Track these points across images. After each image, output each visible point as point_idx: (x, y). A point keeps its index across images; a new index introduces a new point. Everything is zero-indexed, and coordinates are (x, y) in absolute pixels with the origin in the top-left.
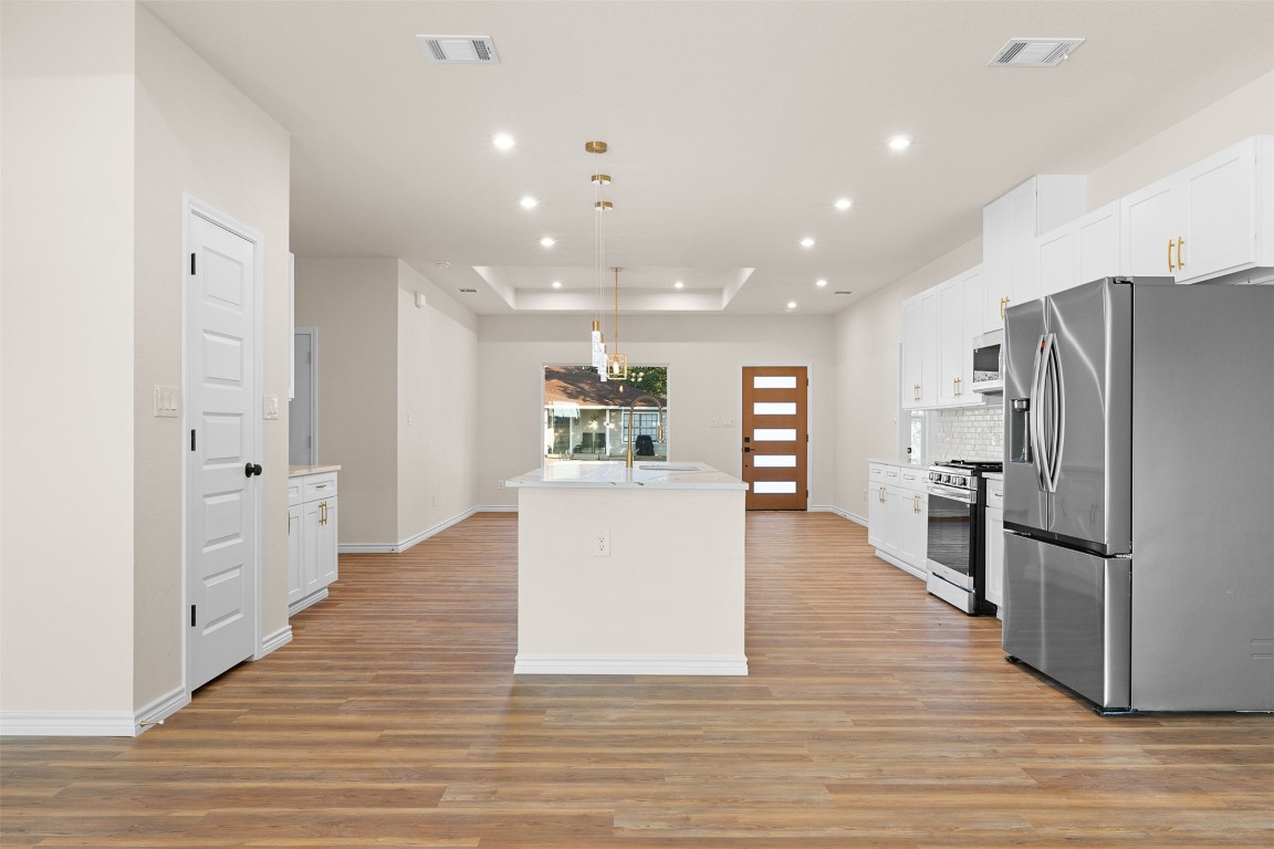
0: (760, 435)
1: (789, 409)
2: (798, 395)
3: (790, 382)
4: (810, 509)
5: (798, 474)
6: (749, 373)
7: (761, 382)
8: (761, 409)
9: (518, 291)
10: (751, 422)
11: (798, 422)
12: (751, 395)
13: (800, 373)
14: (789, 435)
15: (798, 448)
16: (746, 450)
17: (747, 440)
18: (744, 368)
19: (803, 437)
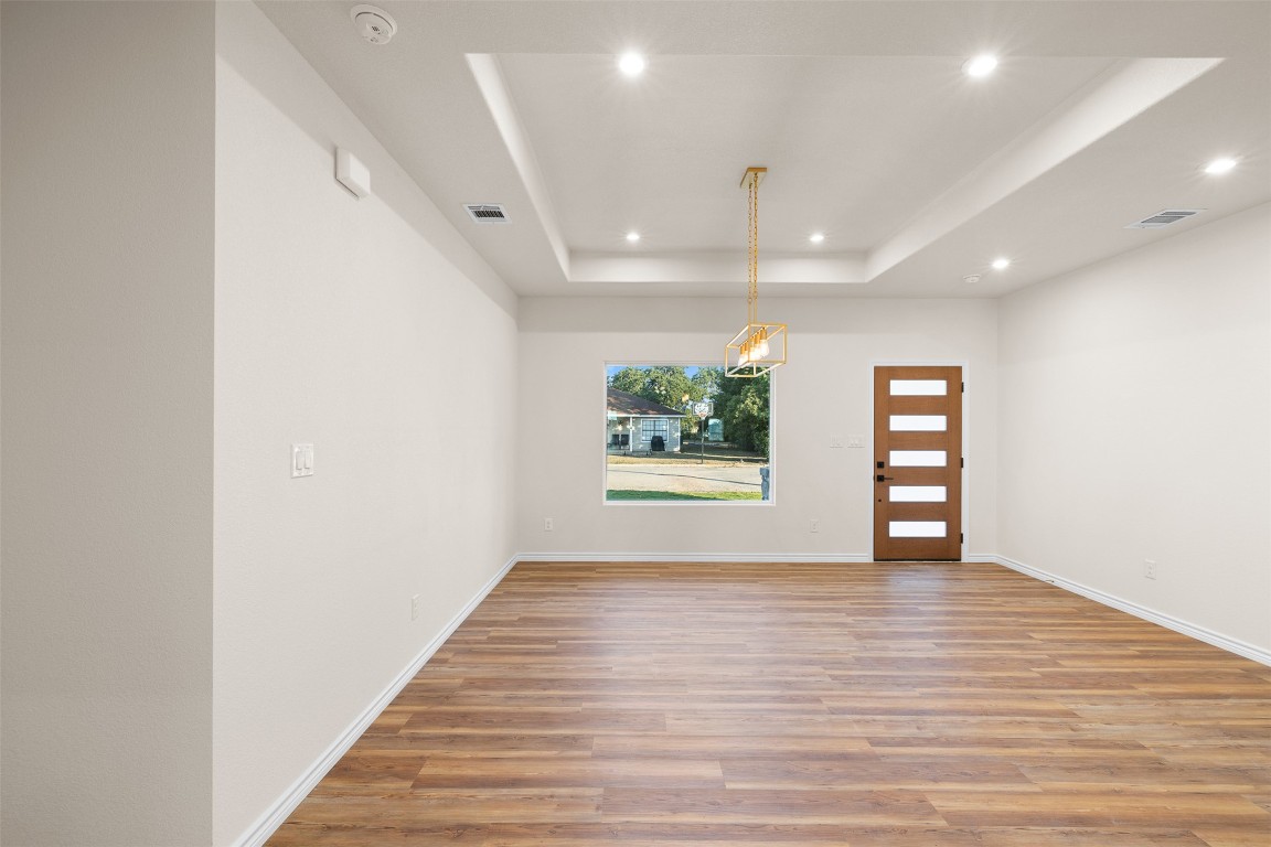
0: (898, 459)
1: (937, 423)
2: (949, 406)
3: (938, 388)
4: (965, 558)
5: (949, 512)
6: (884, 375)
7: (899, 388)
8: (899, 423)
9: (574, 254)
10: (886, 441)
11: (949, 441)
12: (886, 405)
13: (952, 375)
14: (937, 459)
15: (950, 476)
16: (879, 479)
17: (880, 465)
18: (876, 368)
19: (956, 462)
